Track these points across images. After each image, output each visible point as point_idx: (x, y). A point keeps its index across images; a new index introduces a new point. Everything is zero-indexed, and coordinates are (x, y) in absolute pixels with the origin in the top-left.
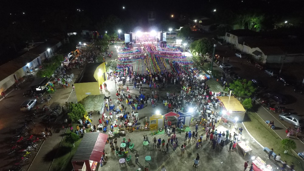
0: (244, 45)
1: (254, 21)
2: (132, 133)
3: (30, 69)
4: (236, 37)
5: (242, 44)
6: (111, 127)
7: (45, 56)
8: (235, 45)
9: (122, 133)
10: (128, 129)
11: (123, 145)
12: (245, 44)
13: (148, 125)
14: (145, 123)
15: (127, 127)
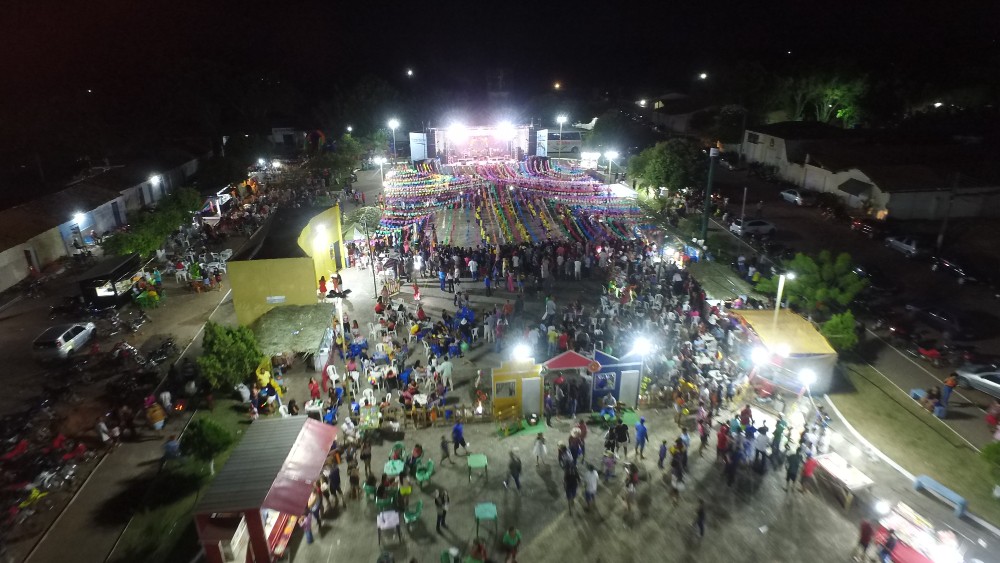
0: (808, 166)
1: (836, 98)
2: (429, 430)
3: (86, 237)
4: (780, 142)
5: (801, 163)
6: (353, 407)
7: (142, 198)
8: (778, 169)
9: (390, 428)
10: (415, 416)
11: (393, 468)
12: (812, 163)
13: (486, 403)
14: (475, 396)
15: (409, 407)
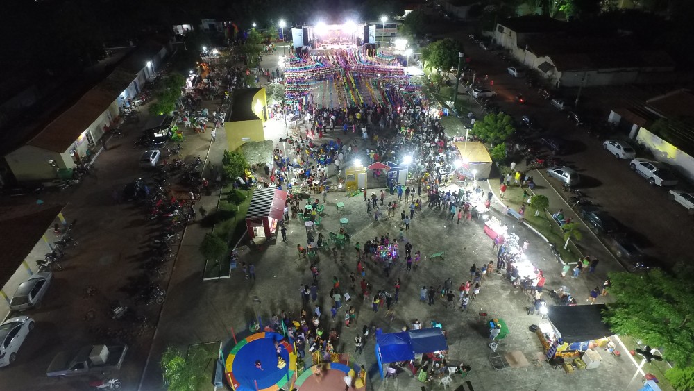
0: (526, 51)
3: (127, 102)
4: (514, 34)
5: (524, 48)
6: (289, 185)
7: (145, 76)
8: (512, 50)
9: (305, 194)
10: (314, 189)
11: (308, 207)
13: (343, 183)
14: (338, 180)
15: (312, 185)
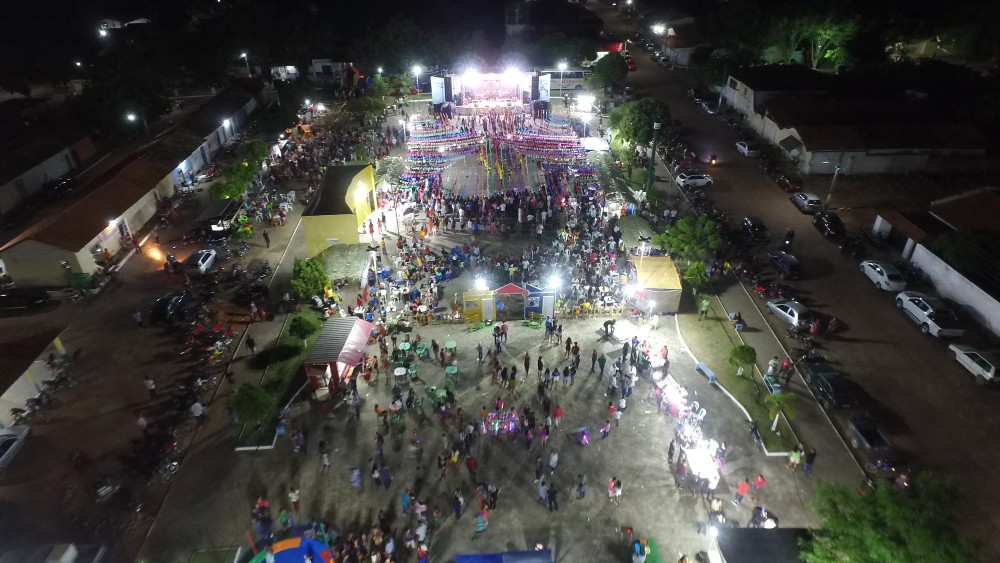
0: (766, 118)
2: (426, 326)
4: (750, 92)
5: (763, 114)
6: (382, 312)
8: (746, 115)
9: (404, 325)
10: (418, 318)
11: (404, 346)
12: (768, 116)
13: (461, 312)
14: (454, 308)
15: (415, 313)
